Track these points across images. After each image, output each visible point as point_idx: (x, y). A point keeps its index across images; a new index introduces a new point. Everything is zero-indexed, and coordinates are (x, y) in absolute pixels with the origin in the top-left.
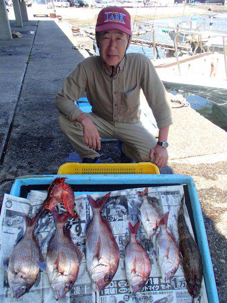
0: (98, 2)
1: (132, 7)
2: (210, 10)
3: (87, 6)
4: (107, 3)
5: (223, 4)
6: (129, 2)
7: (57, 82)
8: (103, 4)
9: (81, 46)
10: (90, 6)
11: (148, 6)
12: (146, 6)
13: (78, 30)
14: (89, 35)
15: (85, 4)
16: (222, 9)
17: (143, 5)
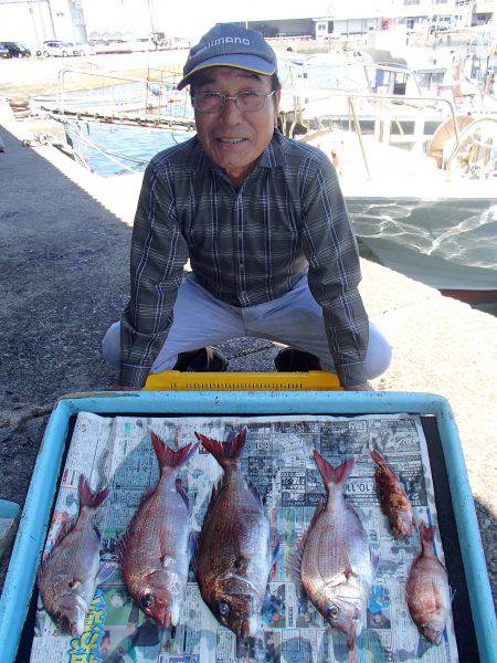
0: (51, 45)
1: (129, 52)
2: (289, 49)
3: (26, 53)
4: (72, 45)
5: (314, 37)
6: (121, 41)
7: (12, 219)
8: (64, 48)
9: (42, 138)
10: (34, 53)
11: (164, 47)
12: (159, 47)
13: (25, 106)
14: (52, 114)
15: (22, 50)
16: (313, 47)
17: (153, 47)
